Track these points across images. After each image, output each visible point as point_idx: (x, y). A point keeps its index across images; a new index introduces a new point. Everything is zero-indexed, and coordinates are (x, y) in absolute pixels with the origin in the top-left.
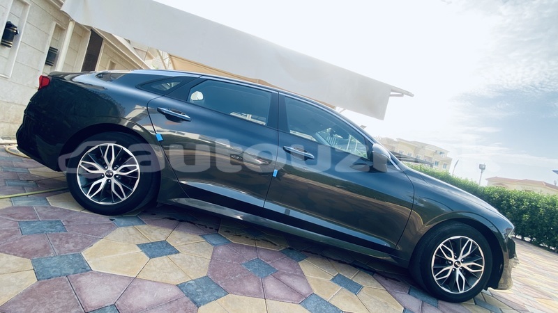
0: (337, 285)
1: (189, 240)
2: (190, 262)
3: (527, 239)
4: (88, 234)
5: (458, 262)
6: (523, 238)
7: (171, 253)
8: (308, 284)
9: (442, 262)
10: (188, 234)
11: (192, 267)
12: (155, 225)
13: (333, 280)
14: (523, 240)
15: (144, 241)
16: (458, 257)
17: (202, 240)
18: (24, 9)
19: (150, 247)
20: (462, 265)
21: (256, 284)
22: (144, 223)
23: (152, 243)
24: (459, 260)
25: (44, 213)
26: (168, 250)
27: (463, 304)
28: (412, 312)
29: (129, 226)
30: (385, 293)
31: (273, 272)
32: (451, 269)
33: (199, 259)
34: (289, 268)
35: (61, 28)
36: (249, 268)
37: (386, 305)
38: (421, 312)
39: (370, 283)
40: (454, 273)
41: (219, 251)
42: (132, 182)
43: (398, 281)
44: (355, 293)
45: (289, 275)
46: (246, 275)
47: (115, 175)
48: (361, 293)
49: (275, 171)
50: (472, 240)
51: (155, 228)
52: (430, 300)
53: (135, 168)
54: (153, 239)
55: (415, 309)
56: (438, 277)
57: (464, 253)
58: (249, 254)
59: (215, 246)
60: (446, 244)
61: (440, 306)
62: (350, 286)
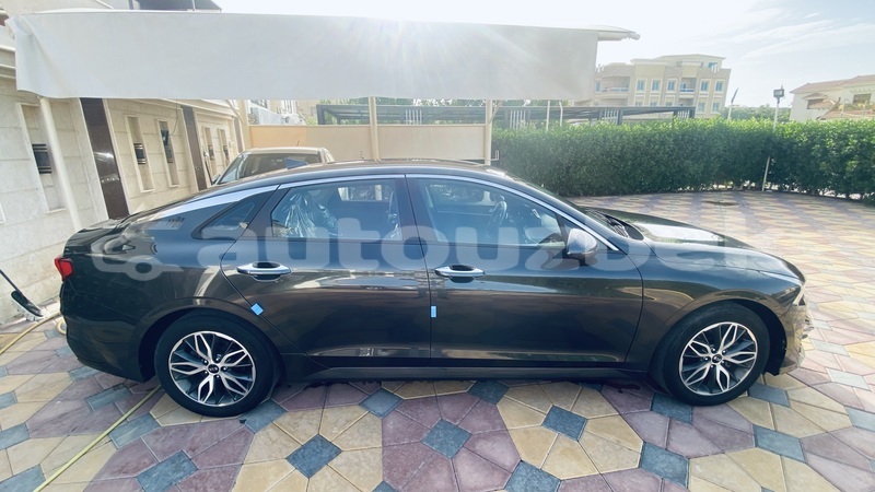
0: (551, 431)
1: (348, 421)
2: (357, 464)
3: (856, 196)
4: (222, 463)
5: (719, 357)
6: (847, 195)
7: (331, 458)
8: (513, 445)
9: (693, 361)
10: (344, 409)
11: (362, 472)
12: (298, 408)
13: (546, 423)
14: (848, 200)
15: (293, 448)
16: (717, 349)
17: (362, 412)
19: (304, 457)
20: (724, 358)
21: (445, 474)
22: (284, 411)
23: (303, 447)
24: (719, 352)
25: (159, 446)
26: (326, 454)
27: (730, 403)
28: (654, 446)
29: (267, 424)
30: (618, 420)
31: (465, 440)
32: (708, 366)
33: (368, 454)
34: (486, 423)
35: (31, 106)
36: (433, 445)
37: (618, 447)
38: (668, 444)
39: (596, 409)
40: (712, 370)
41: (390, 426)
42: (247, 372)
43: (638, 388)
44: (577, 437)
45: (486, 437)
46: (431, 460)
47: (222, 368)
48: (585, 433)
49: (434, 308)
50: (736, 325)
51: (299, 414)
52: (682, 411)
53: (243, 353)
54: (303, 437)
55: (659, 440)
56: (690, 381)
57: (726, 343)
58: (429, 416)
59: (383, 416)
60: (696, 339)
61: (695, 419)
62: (569, 425)
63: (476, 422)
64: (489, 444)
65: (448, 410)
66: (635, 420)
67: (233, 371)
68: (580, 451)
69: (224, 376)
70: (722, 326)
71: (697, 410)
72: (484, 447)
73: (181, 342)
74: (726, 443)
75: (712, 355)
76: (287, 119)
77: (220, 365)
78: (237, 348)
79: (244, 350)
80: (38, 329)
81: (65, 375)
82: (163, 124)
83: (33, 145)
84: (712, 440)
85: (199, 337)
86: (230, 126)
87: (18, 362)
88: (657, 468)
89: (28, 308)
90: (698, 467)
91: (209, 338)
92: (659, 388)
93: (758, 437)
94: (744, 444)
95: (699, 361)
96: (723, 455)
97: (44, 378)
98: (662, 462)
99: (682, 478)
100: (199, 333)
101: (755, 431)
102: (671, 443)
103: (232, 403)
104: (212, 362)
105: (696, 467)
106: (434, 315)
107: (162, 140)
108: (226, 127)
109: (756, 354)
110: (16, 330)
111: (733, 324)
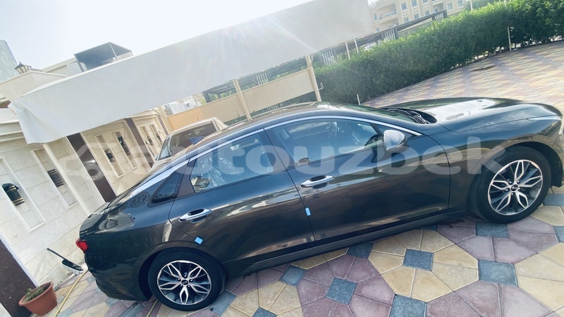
0: (410, 268)
1: (275, 294)
5: (516, 186)
8: (387, 285)
9: (497, 194)
10: (271, 286)
13: (405, 263)
16: (513, 181)
17: (282, 285)
18: (3, 165)
20: (519, 186)
22: (235, 296)
24: (515, 183)
27: (532, 215)
28: (486, 261)
29: (226, 308)
30: (455, 249)
31: (353, 289)
32: (509, 195)
33: (293, 313)
34: (364, 274)
35: (39, 150)
36: (333, 297)
37: (460, 268)
38: (495, 257)
39: (436, 244)
40: (513, 197)
41: (303, 291)
42: (205, 278)
43: (463, 221)
44: (429, 268)
45: (367, 284)
46: (335, 308)
47: (190, 281)
48: (434, 264)
49: (307, 210)
50: (522, 161)
51: (244, 296)
52: (499, 230)
53: (199, 269)
54: (250, 311)
55: (488, 255)
56: (499, 208)
57: (518, 175)
58: (326, 278)
59: (296, 285)
60: (496, 179)
61: (510, 233)
62: (420, 260)
63: (359, 275)
64: (371, 288)
65: (338, 269)
66: (468, 245)
67: (197, 280)
68: (434, 278)
69: (192, 285)
70: (512, 165)
71: (510, 226)
72: (366, 291)
73: (161, 271)
74: (537, 245)
75: (510, 187)
76: (188, 105)
77: (188, 279)
78: (195, 266)
79: (199, 267)
80: (82, 279)
81: (104, 304)
82: (118, 133)
83: (48, 172)
84: (527, 246)
85: (170, 266)
86: (156, 121)
87: (77, 303)
88: (493, 277)
89: (74, 268)
90: (521, 269)
91: (176, 265)
92: (477, 217)
93: (559, 234)
94: (550, 242)
95: (501, 193)
96: (537, 255)
97: (92, 309)
98: (495, 272)
99: (512, 280)
100: (170, 264)
101: (555, 230)
102: (498, 255)
103: (202, 299)
104: (183, 279)
105: (520, 269)
106: (309, 214)
107: (120, 143)
108: (154, 122)
109: (541, 176)
110: (70, 283)
111: (520, 161)
